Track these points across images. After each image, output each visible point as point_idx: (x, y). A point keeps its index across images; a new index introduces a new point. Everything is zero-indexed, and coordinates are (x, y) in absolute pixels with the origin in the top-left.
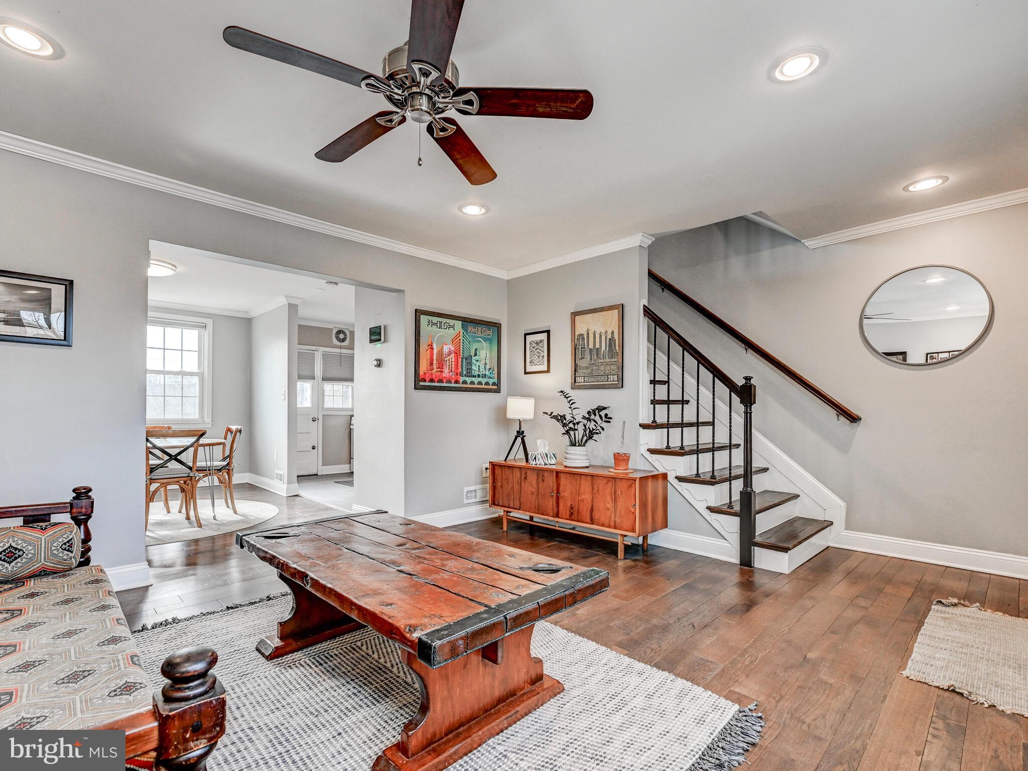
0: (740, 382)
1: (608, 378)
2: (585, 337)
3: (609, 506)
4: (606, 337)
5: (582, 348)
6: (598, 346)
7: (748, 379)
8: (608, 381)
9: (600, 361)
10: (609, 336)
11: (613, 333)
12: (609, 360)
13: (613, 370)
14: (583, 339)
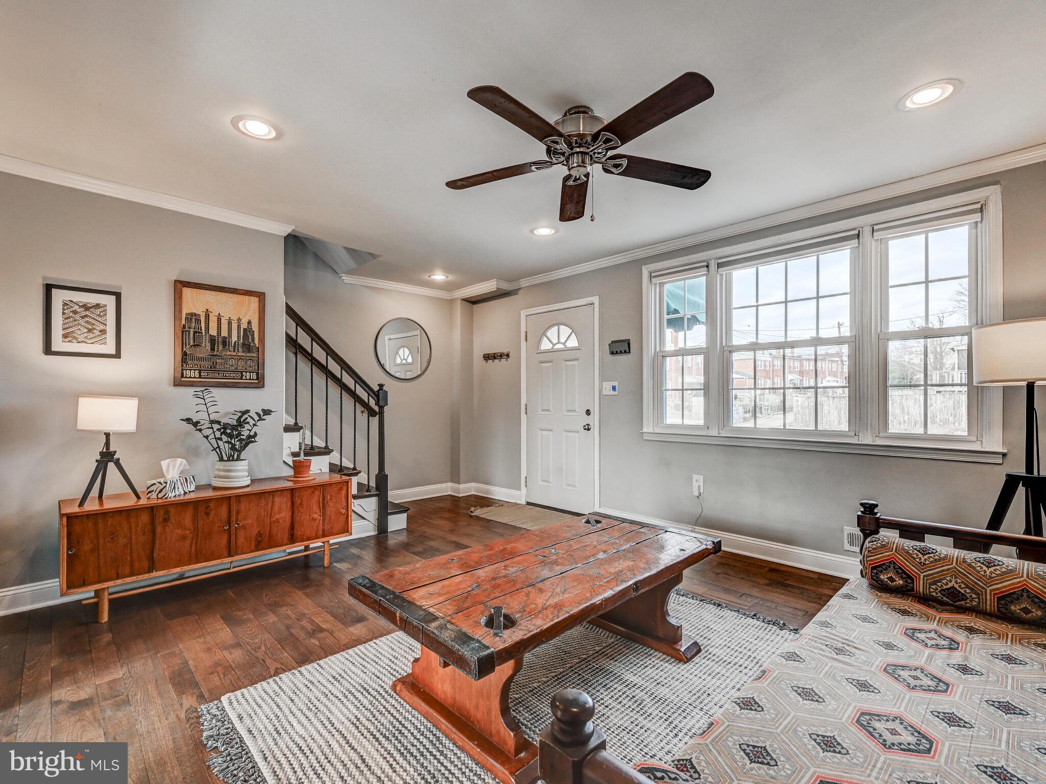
0: (376, 388)
1: (242, 376)
2: (203, 319)
3: (316, 516)
4: (239, 327)
5: (195, 332)
6: (224, 333)
7: (381, 386)
8: (242, 379)
9: (228, 353)
10: (244, 325)
11: (249, 323)
12: (242, 354)
13: (250, 367)
14: (198, 321)
